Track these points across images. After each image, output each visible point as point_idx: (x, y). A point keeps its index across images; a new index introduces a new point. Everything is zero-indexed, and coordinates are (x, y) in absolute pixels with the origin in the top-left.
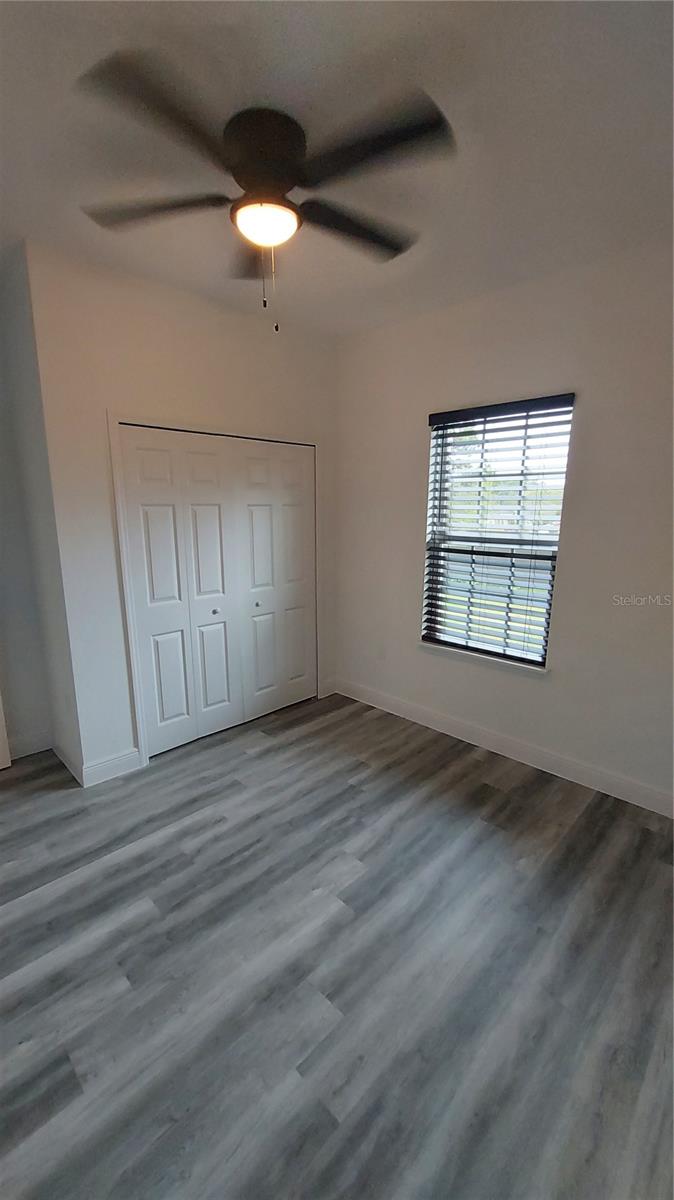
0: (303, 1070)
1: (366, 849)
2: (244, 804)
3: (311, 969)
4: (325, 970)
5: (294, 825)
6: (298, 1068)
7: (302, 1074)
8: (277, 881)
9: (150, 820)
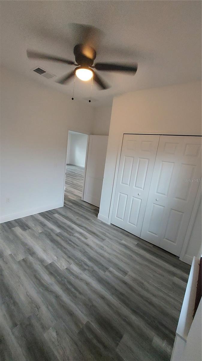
0: (11, 255)
1: (71, 270)
2: (94, 242)
3: (32, 256)
4: (31, 259)
5: (85, 253)
6: (11, 254)
7: (10, 255)
8: (61, 250)
9: (86, 228)
